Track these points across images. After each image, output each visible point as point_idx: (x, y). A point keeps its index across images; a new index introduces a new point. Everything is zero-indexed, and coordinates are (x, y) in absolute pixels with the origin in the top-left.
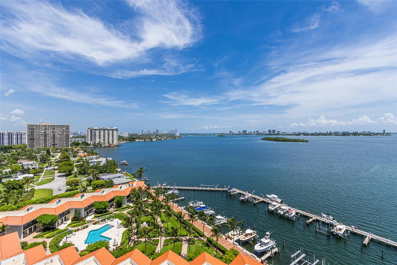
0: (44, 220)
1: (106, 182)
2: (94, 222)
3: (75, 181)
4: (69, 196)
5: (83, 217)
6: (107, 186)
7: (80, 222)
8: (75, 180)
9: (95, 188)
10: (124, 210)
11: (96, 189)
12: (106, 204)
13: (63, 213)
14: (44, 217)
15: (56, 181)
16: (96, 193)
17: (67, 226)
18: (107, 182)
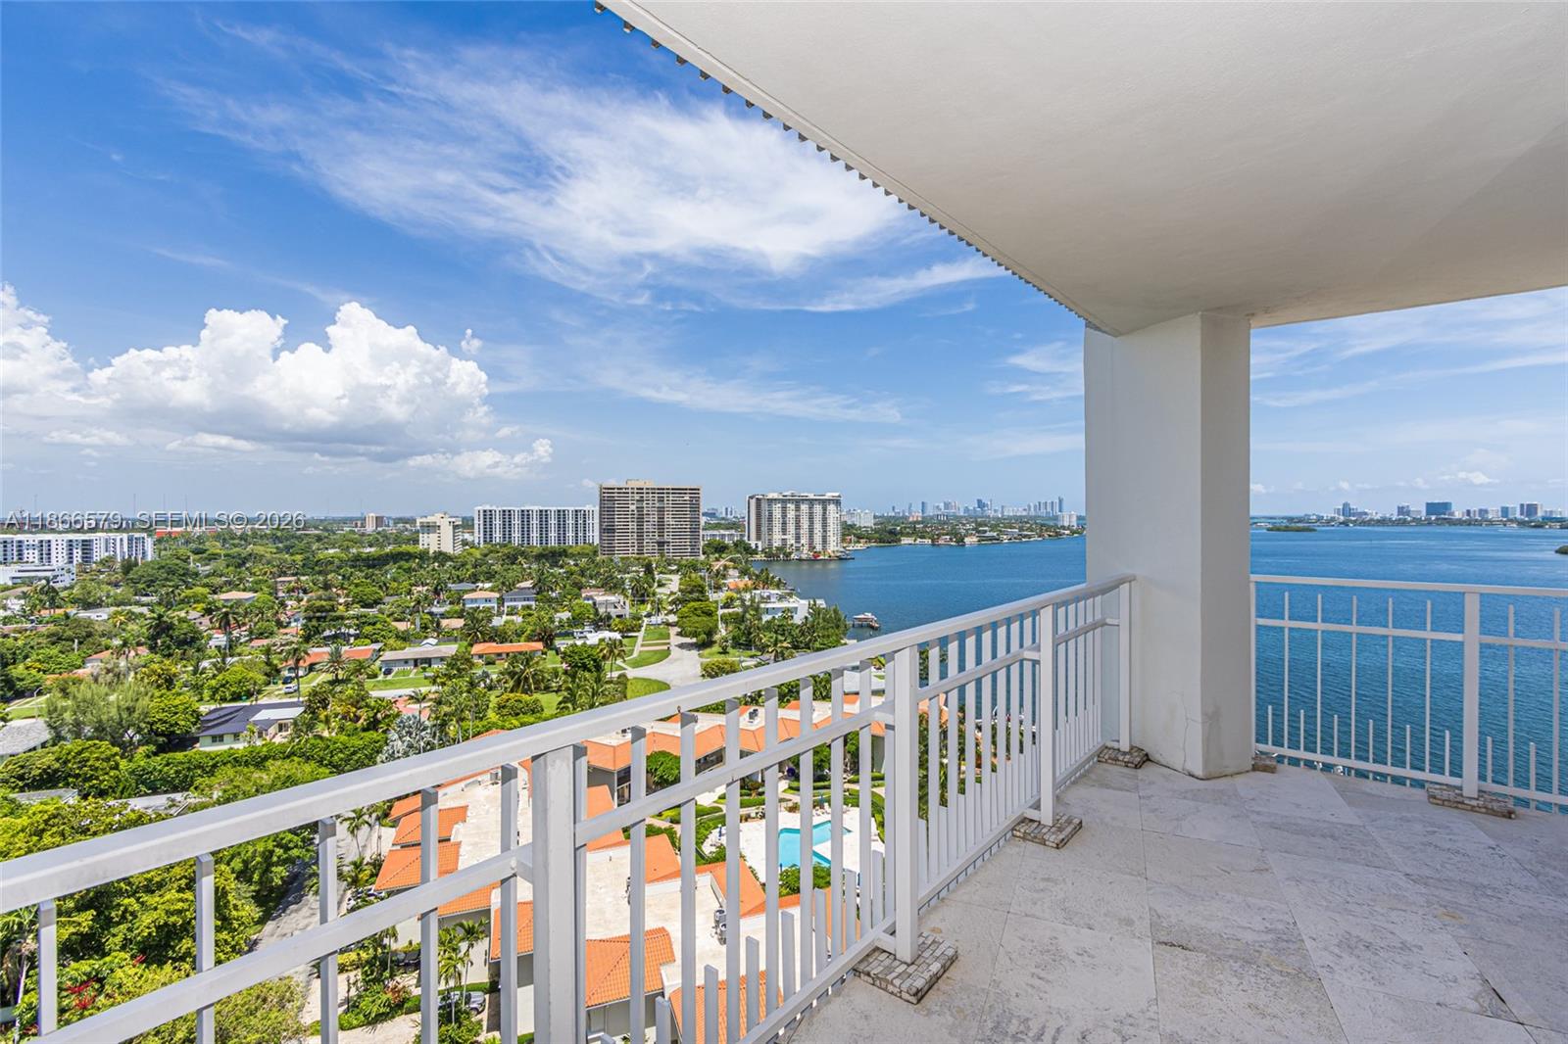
0: (661, 768)
1: (817, 679)
2: (790, 804)
3: (726, 666)
4: (714, 709)
5: (757, 782)
6: (821, 693)
7: (750, 795)
8: (726, 663)
9: (784, 696)
10: (879, 786)
11: (788, 701)
12: (822, 751)
13: (705, 758)
14: (662, 759)
15: (676, 660)
16: (789, 712)
17: (716, 798)
18: (820, 683)
